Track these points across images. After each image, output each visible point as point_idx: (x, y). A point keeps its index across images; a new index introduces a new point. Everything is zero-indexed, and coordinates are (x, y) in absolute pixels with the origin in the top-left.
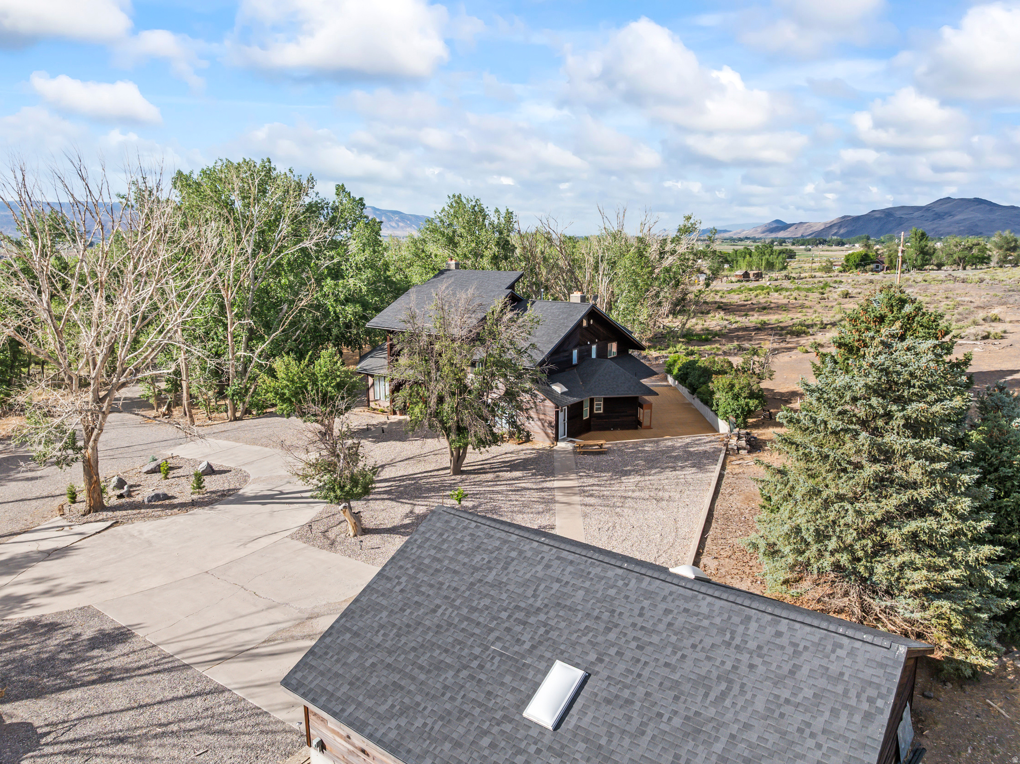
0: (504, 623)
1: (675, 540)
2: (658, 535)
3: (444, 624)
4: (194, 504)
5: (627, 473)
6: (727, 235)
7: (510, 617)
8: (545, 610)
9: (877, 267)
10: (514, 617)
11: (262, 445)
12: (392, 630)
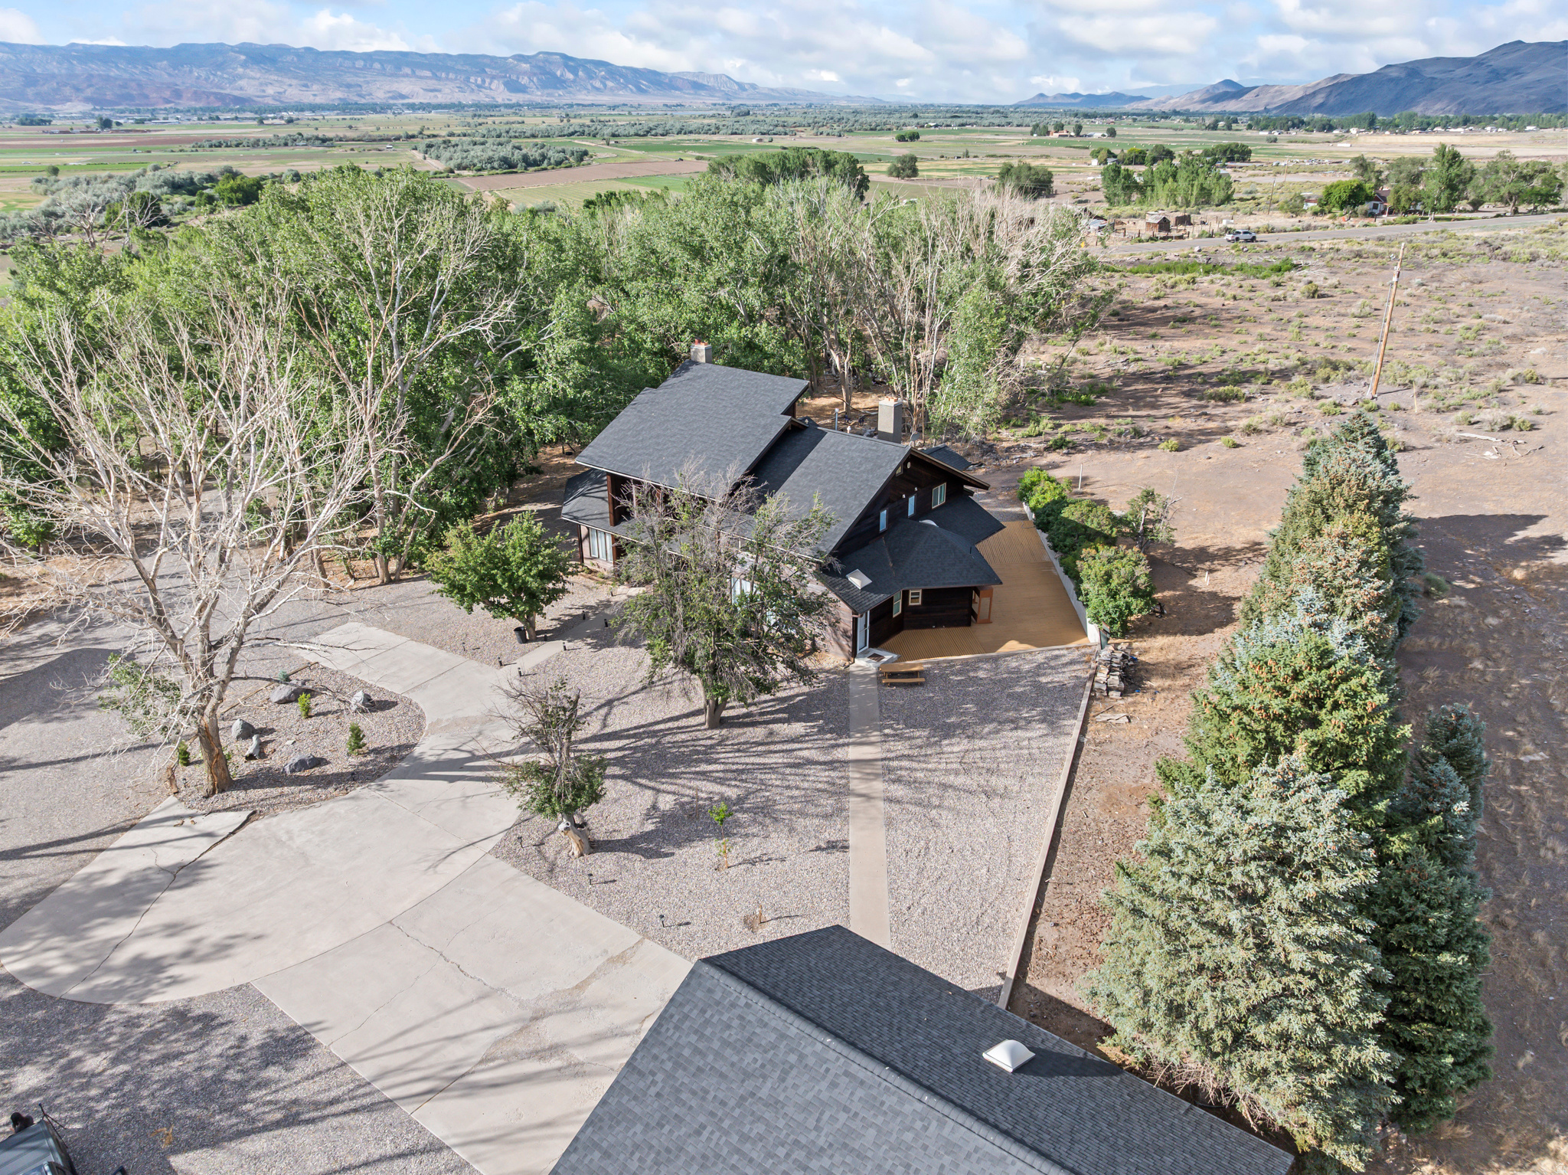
0: (780, 1163)
1: (1005, 882)
2: (984, 871)
3: (710, 1154)
4: (355, 777)
5: (948, 732)
6: (1141, 106)
7: (788, 1155)
8: (830, 1152)
9: (1375, 207)
10: (794, 1156)
11: (434, 643)
12: (648, 1154)
